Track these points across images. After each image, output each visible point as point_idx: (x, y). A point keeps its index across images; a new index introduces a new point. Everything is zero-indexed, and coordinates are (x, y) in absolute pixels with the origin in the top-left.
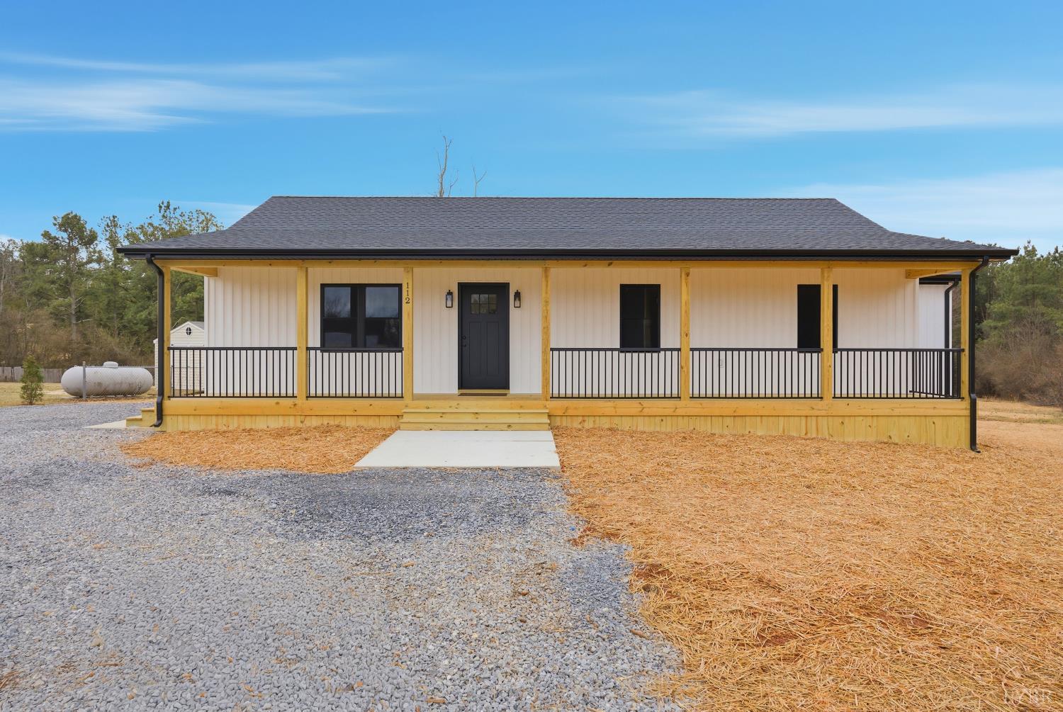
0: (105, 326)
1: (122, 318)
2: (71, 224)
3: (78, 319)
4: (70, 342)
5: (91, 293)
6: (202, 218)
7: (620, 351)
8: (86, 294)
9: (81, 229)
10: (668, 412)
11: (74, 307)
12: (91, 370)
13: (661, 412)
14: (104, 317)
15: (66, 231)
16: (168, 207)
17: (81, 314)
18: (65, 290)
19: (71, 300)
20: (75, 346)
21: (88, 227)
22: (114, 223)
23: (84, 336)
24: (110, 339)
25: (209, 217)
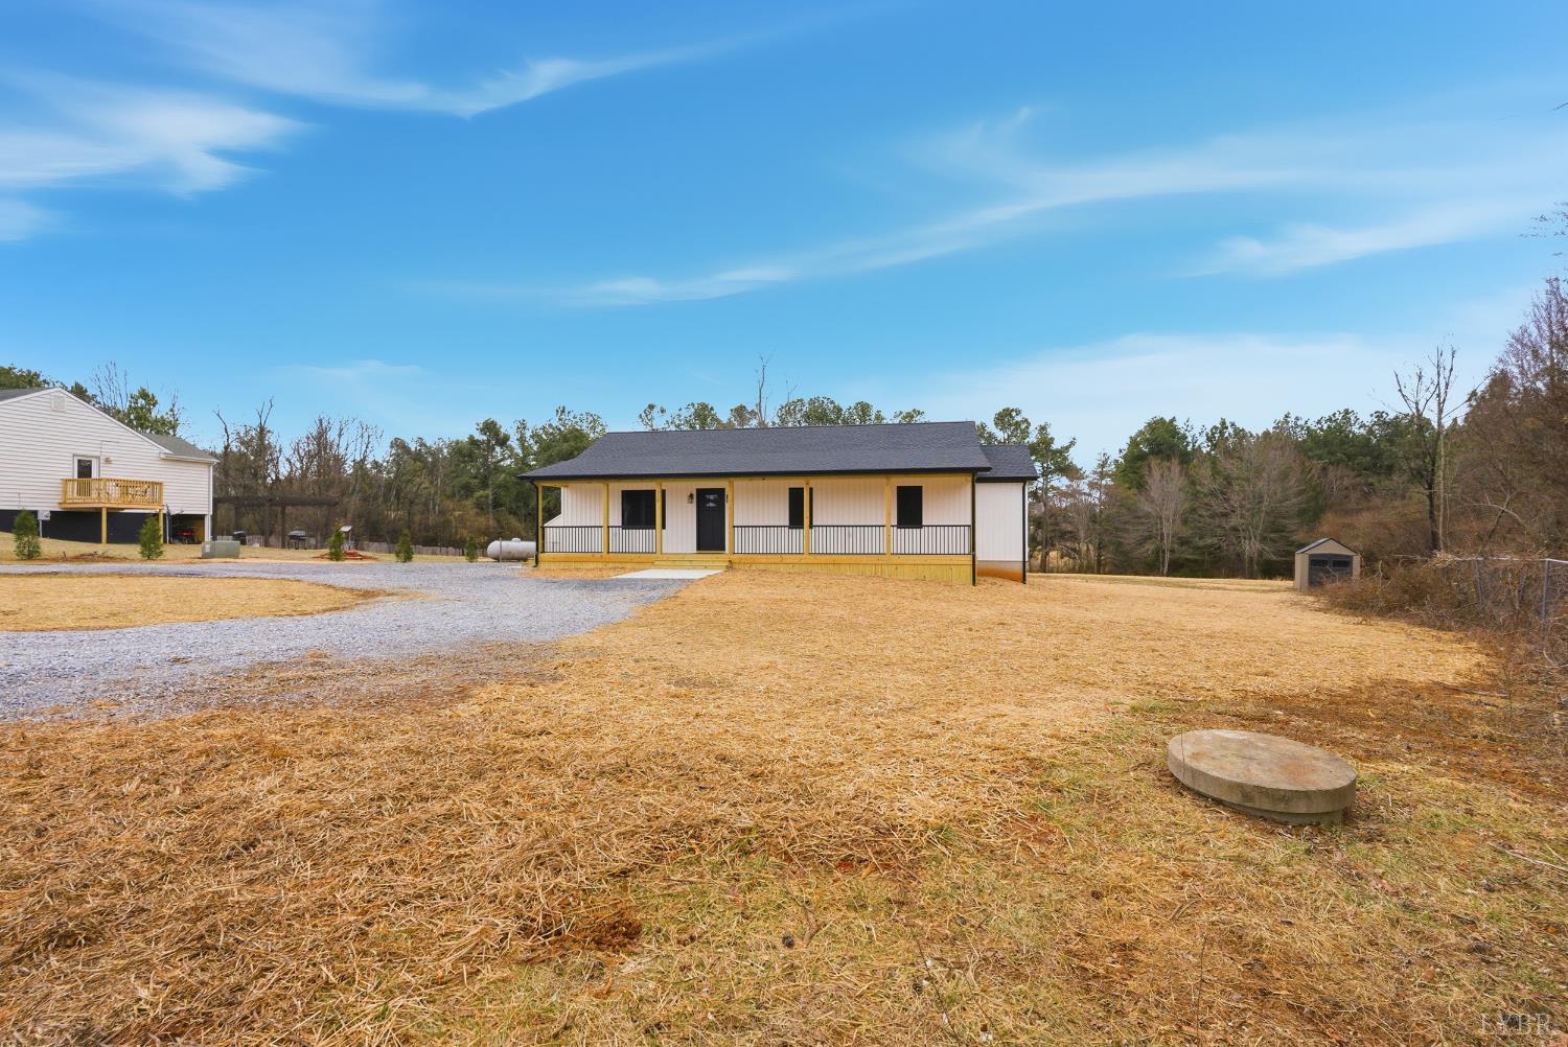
0: (515, 514)
1: (528, 506)
2: (490, 427)
3: (495, 507)
4: (488, 528)
5: (504, 486)
6: (590, 419)
7: (789, 528)
8: (499, 486)
9: (497, 433)
10: (797, 561)
11: (491, 497)
12: (504, 543)
13: (791, 561)
14: (514, 506)
15: (485, 434)
16: (563, 411)
17: (497, 504)
18: (484, 485)
19: (489, 492)
20: (492, 530)
21: (503, 430)
22: (523, 426)
23: (499, 522)
24: (518, 524)
25: (596, 418)
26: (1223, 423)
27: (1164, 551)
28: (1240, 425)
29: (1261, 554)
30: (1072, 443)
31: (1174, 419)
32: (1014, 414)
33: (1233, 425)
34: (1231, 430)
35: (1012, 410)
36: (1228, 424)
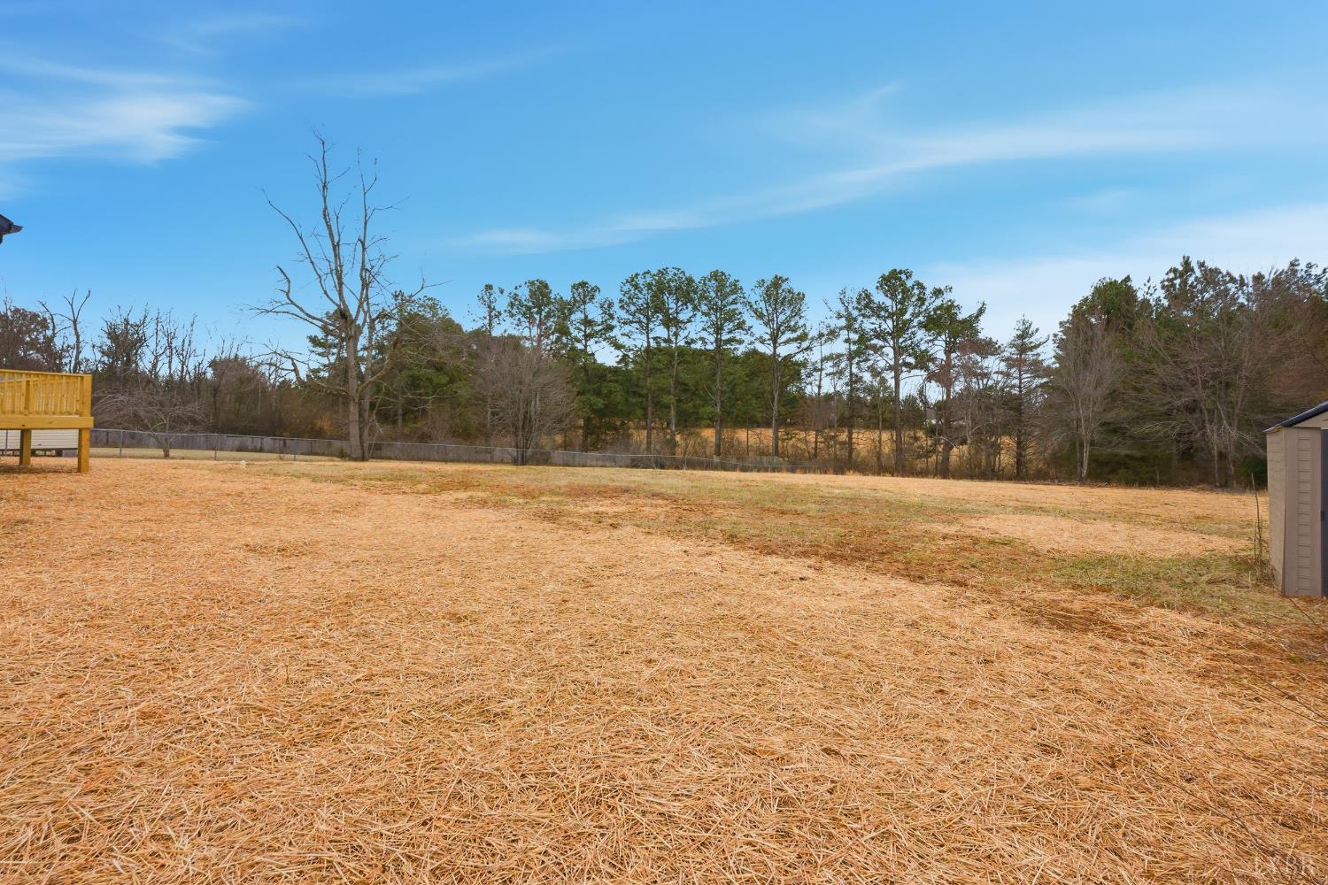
26: (1187, 263)
27: (1081, 445)
28: (1210, 265)
29: (1239, 447)
30: (981, 311)
31: (1128, 279)
32: (904, 277)
33: (1202, 265)
34: (1198, 273)
35: (900, 272)
36: (1194, 264)
